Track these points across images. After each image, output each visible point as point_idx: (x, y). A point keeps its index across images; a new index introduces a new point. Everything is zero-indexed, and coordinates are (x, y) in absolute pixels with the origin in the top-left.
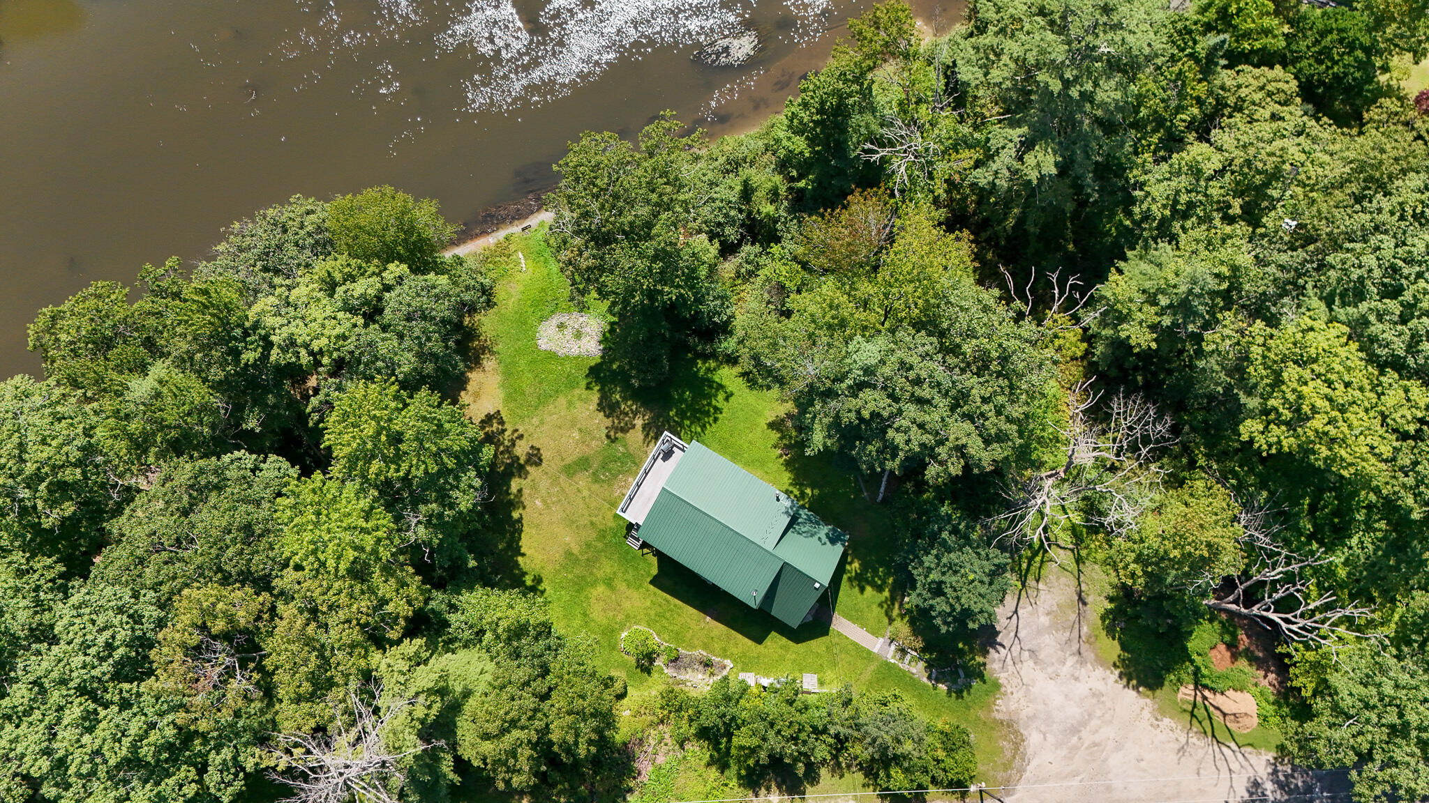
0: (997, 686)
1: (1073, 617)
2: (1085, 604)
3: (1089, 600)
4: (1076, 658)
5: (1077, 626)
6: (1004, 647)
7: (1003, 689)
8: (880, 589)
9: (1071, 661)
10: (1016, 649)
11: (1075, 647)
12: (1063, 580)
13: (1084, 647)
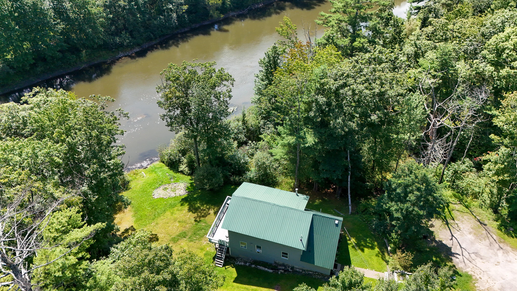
0: (469, 277)
1: (484, 232)
2: (485, 225)
3: (486, 222)
4: (501, 251)
5: (489, 236)
6: (459, 255)
7: (474, 278)
8: (372, 248)
9: (500, 253)
10: (465, 253)
11: (497, 246)
12: (465, 217)
13: (502, 245)
